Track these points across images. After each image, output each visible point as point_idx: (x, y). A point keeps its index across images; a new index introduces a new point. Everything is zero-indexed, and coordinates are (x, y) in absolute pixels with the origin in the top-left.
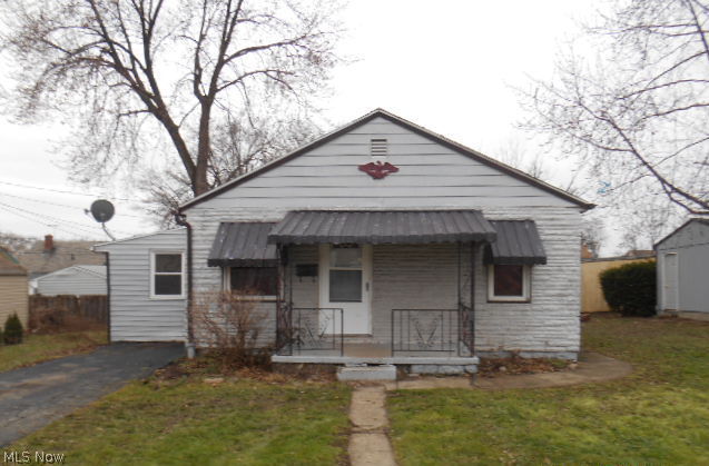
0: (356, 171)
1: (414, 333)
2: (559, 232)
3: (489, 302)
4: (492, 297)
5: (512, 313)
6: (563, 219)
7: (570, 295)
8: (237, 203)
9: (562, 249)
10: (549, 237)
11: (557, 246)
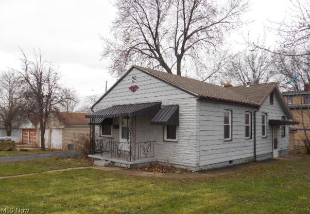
0: (128, 90)
1: (143, 151)
2: (188, 110)
3: (164, 141)
4: (166, 139)
5: (171, 147)
6: (189, 104)
7: (192, 140)
8: (105, 104)
9: (189, 118)
10: (184, 112)
11: (187, 116)
